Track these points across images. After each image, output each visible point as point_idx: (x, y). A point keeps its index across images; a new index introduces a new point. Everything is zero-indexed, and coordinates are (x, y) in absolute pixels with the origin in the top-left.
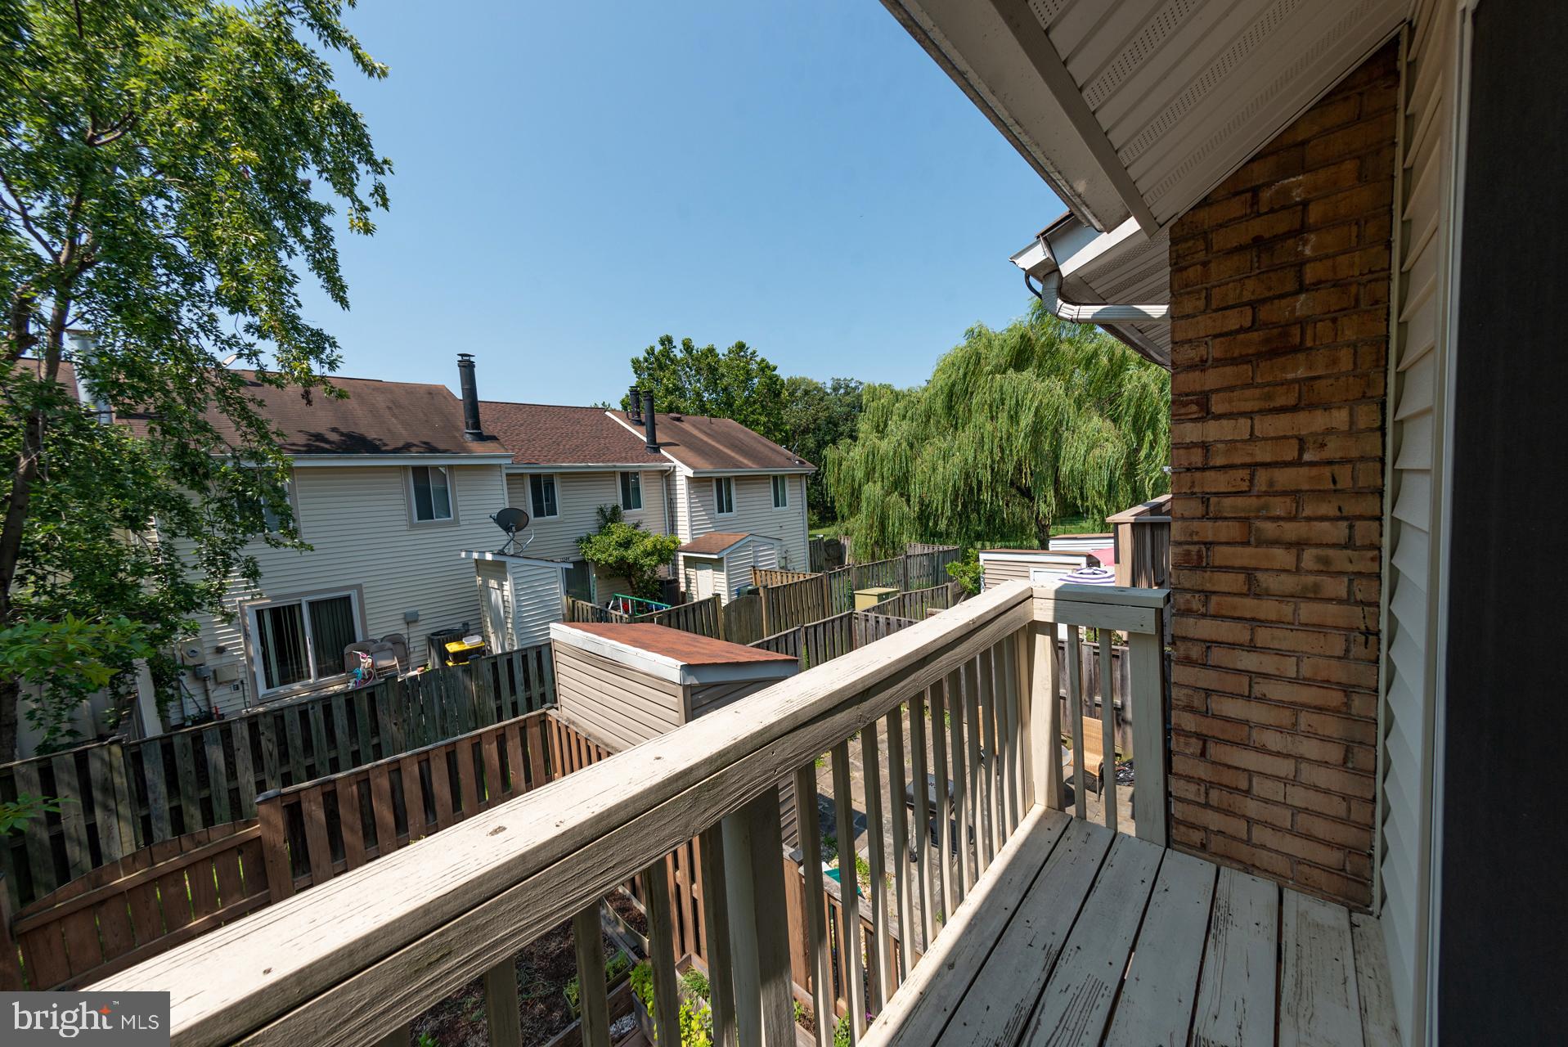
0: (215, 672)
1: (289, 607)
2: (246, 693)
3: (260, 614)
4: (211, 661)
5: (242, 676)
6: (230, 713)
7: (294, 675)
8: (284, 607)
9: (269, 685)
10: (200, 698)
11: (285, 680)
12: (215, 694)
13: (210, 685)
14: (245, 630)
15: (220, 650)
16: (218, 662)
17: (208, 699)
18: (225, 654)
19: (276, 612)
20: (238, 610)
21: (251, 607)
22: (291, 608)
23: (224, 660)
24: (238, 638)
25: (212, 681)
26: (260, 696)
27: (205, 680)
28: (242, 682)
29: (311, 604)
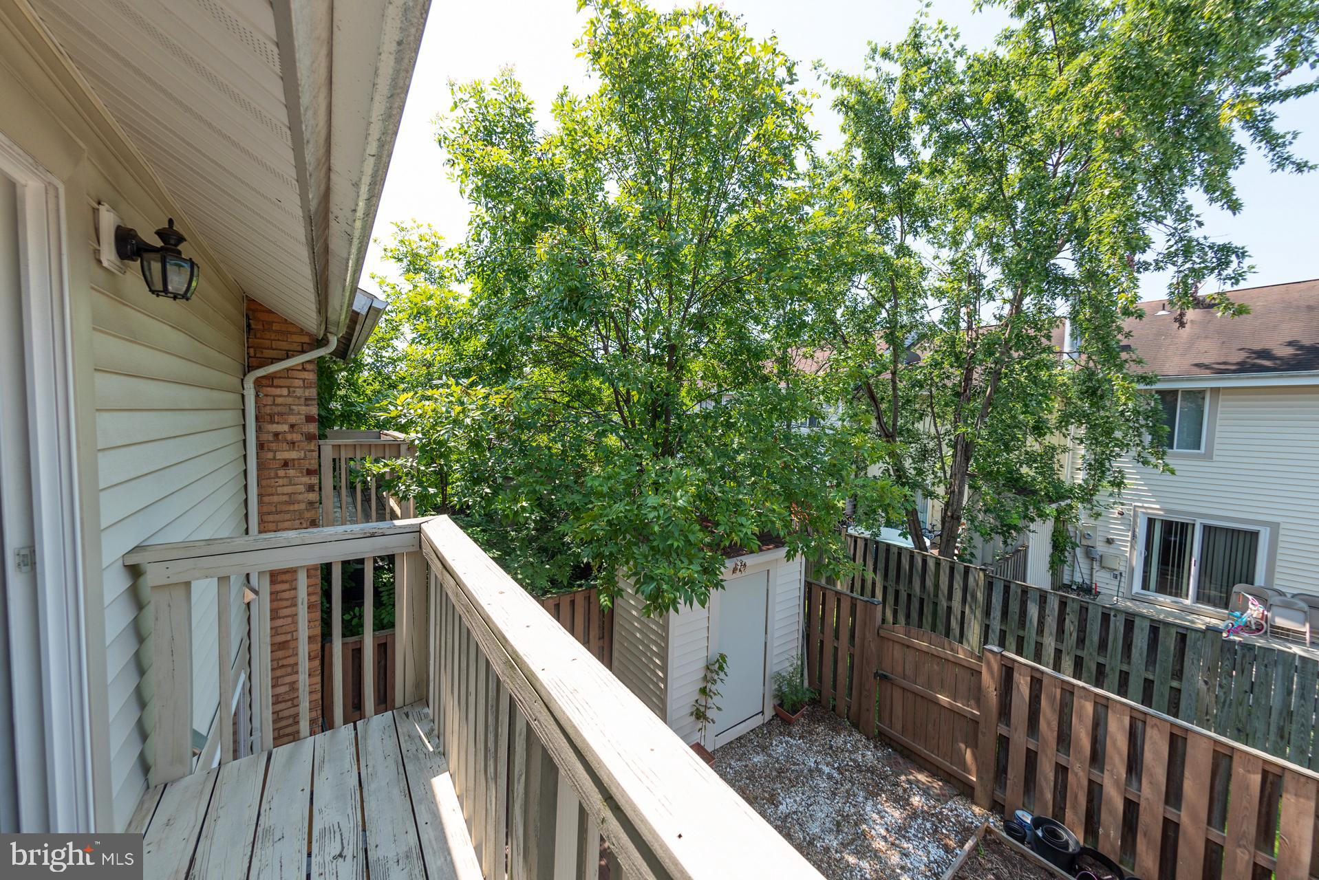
0: (1101, 556)
1: (1182, 524)
2: (1122, 584)
3: (1151, 522)
4: (1101, 548)
5: (1122, 569)
6: (1105, 594)
7: (1171, 587)
8: (1177, 523)
9: (1145, 586)
10: (1086, 571)
11: (1162, 588)
12: (1098, 574)
13: (1096, 566)
14: (1134, 532)
15: (1109, 541)
16: (1105, 550)
17: (1091, 575)
18: (1112, 546)
19: (1168, 526)
20: (1132, 513)
21: (1144, 513)
22: (1184, 526)
23: (1110, 550)
24: (1127, 536)
25: (1098, 564)
26: (1133, 592)
27: (1093, 559)
28: (1121, 574)
29: (1207, 529)
